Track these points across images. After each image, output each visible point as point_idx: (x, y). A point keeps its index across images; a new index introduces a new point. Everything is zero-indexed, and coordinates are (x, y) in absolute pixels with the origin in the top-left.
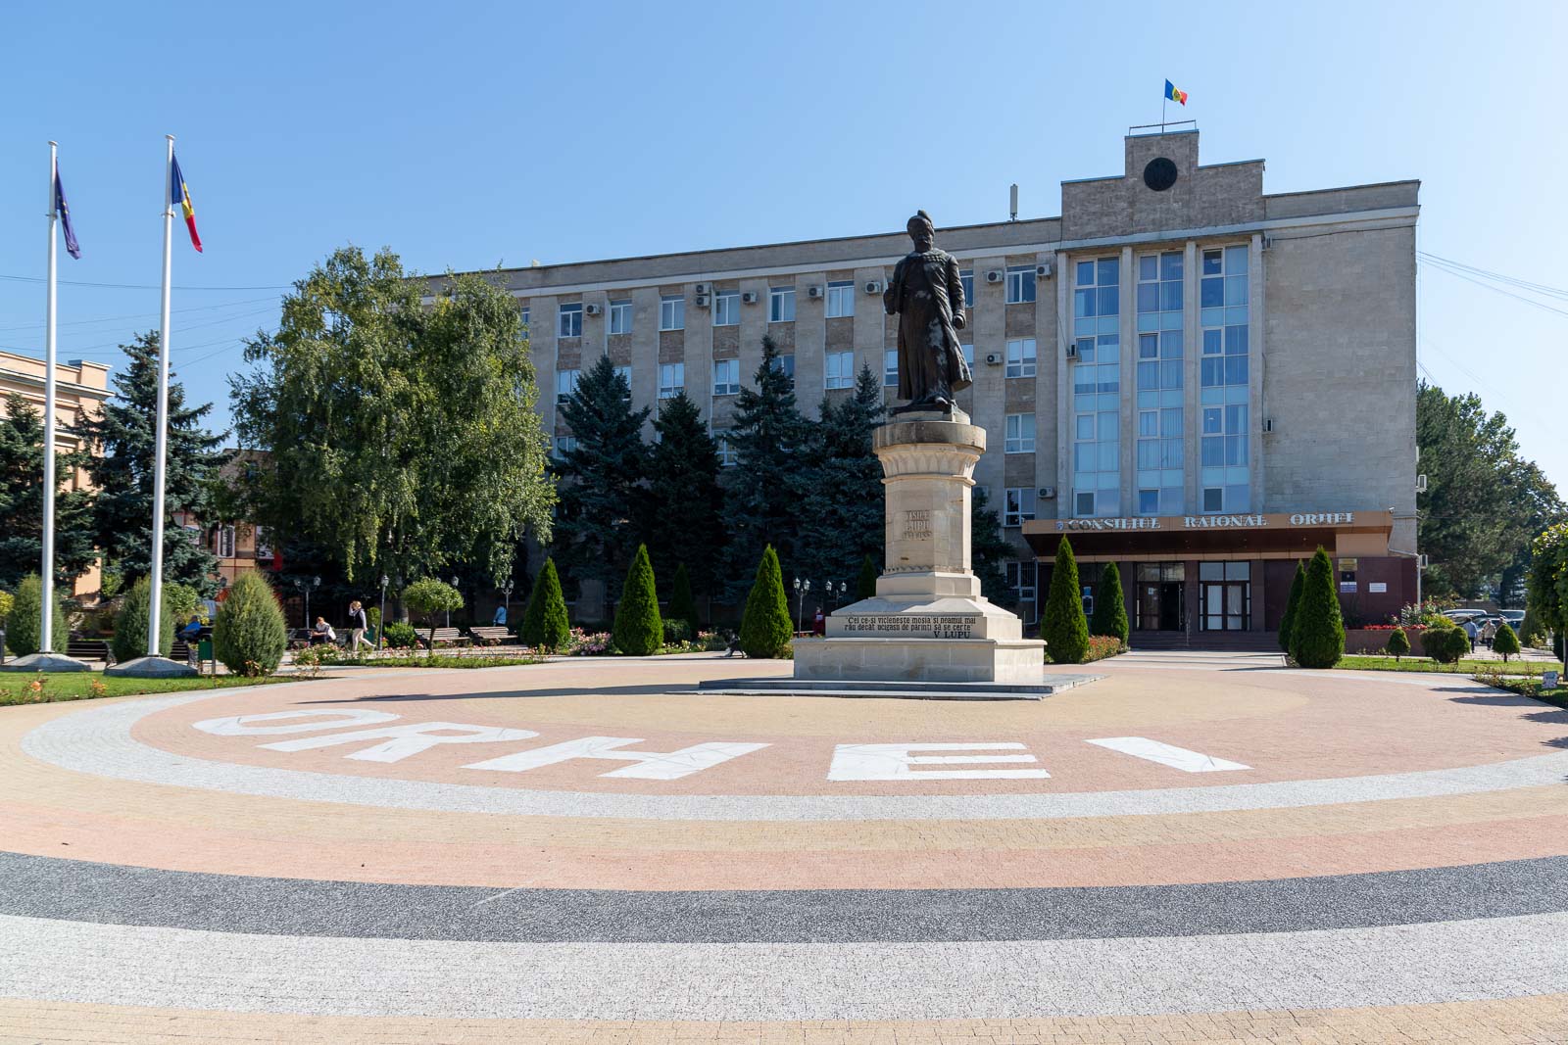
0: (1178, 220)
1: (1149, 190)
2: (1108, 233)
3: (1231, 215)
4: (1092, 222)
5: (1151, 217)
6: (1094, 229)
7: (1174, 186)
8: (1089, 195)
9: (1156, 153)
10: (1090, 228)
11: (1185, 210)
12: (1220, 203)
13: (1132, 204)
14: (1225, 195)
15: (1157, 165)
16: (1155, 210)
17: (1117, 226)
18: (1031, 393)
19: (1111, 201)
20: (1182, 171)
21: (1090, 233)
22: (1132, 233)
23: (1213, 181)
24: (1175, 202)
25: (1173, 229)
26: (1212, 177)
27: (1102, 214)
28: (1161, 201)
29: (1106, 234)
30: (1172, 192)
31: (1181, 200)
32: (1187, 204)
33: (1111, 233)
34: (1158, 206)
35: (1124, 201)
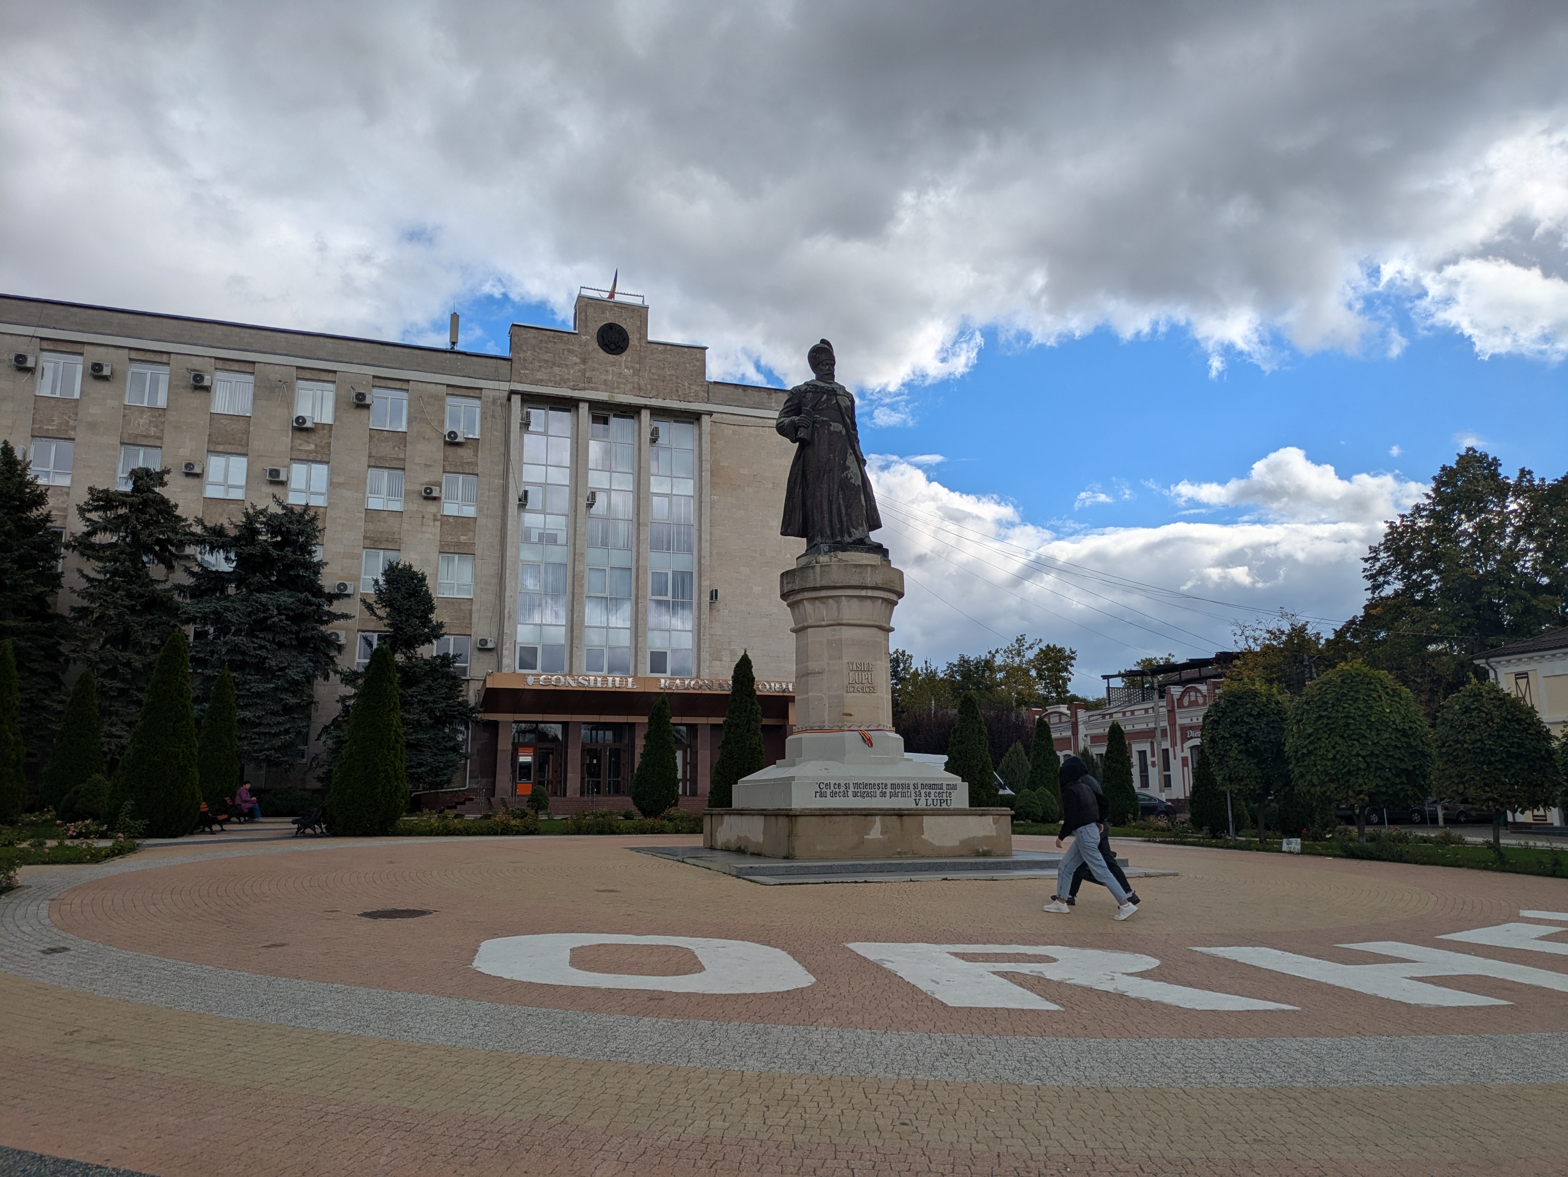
0: (629, 386)
1: (601, 350)
2: (559, 384)
3: (677, 391)
4: (543, 369)
5: (604, 377)
6: (545, 377)
7: (626, 352)
8: (541, 341)
9: (609, 318)
10: (539, 376)
11: (636, 379)
12: (668, 378)
13: (584, 361)
14: (673, 372)
15: (611, 328)
16: (607, 371)
17: (568, 379)
18: (471, 534)
19: (563, 354)
20: (634, 340)
21: (542, 380)
22: (584, 389)
23: (662, 357)
24: (627, 368)
25: (624, 394)
26: (661, 352)
27: (554, 364)
28: (613, 364)
29: (557, 384)
30: (623, 358)
31: (633, 367)
32: (637, 372)
33: (563, 384)
34: (610, 369)
35: (576, 356)
